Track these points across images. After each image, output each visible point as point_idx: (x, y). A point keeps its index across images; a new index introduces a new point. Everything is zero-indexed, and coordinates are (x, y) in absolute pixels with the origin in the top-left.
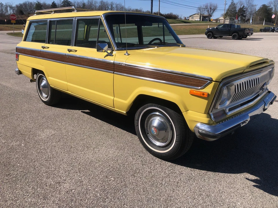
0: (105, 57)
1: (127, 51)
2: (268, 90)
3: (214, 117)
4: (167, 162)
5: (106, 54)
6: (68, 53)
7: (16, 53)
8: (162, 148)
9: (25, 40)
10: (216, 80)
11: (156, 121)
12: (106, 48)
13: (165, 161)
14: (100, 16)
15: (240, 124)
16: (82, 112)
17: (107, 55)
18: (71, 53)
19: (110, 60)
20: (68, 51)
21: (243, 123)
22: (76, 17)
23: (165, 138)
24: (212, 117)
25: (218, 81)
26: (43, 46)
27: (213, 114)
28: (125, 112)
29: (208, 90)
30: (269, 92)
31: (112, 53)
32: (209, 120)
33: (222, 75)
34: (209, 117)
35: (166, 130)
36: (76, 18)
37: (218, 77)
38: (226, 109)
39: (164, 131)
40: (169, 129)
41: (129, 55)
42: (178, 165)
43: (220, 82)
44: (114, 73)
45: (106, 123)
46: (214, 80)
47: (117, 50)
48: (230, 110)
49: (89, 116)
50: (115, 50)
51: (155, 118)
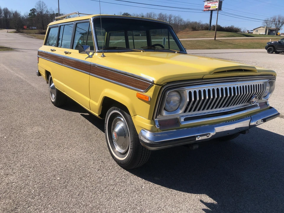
0: (85, 59)
1: (104, 53)
2: (269, 105)
3: (160, 125)
4: (125, 171)
5: (88, 56)
6: (64, 55)
7: (38, 56)
8: (122, 155)
9: (45, 44)
10: (157, 82)
11: (120, 126)
12: (89, 50)
13: (124, 170)
14: (89, 19)
15: (195, 137)
16: (81, 114)
17: (88, 57)
18: (67, 55)
19: (90, 61)
20: (65, 53)
21: (201, 136)
23: (125, 145)
24: (157, 124)
25: (159, 84)
26: (52, 49)
27: (159, 121)
28: (98, 115)
30: (271, 108)
31: (93, 55)
32: (152, 127)
33: (164, 79)
34: (154, 124)
35: (125, 136)
36: (76, 22)
37: (160, 79)
38: (180, 118)
39: (123, 137)
40: (127, 135)
41: (104, 56)
42: (135, 175)
43: (163, 86)
44: (89, 74)
45: (95, 127)
46: (155, 83)
48: (186, 119)
49: (84, 119)
50: (96, 52)
51: (119, 122)
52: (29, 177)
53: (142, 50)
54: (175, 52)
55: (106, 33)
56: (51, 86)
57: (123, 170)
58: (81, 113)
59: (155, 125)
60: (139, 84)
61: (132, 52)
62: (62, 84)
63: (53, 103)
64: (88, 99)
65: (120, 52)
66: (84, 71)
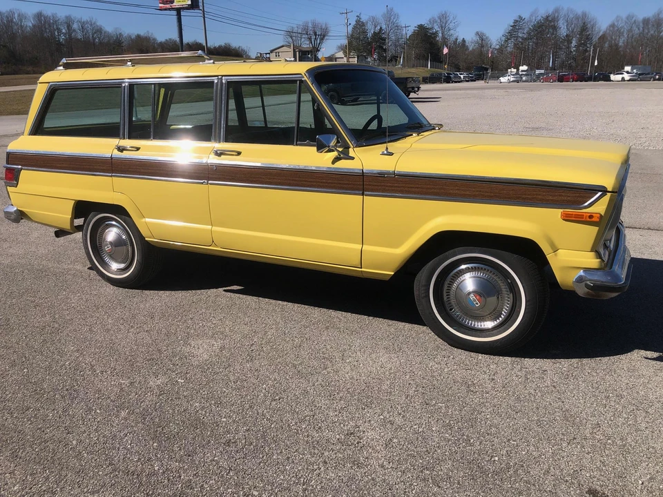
6: (213, 159)
10: (613, 188)
14: (300, 74)
17: (338, 159)
20: (214, 156)
26: (120, 145)
28: (392, 273)
29: (600, 207)
34: (599, 256)
36: (223, 78)
37: (615, 183)
39: (494, 298)
41: (391, 154)
44: (362, 195)
46: (610, 189)
47: (358, 146)
50: (354, 147)
53: (415, 132)
59: (601, 258)
62: (205, 227)
64: (358, 246)
66: (334, 190)
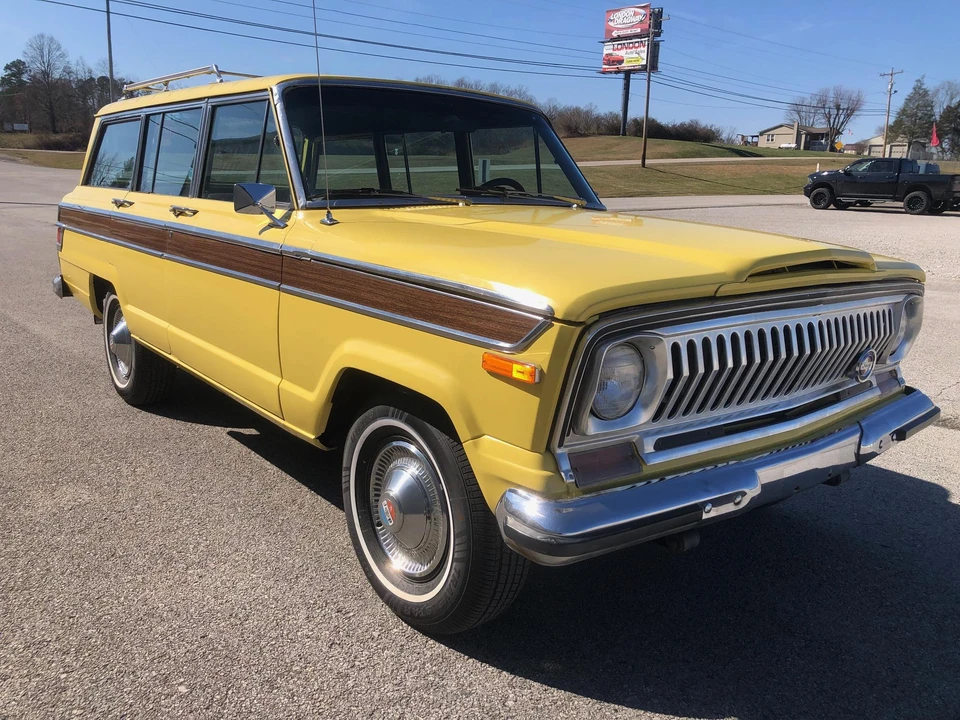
0: (260, 233)
1: (332, 211)
2: (903, 381)
3: (574, 469)
4: (431, 642)
5: (266, 220)
6: (171, 219)
7: (59, 224)
8: (417, 585)
9: (87, 182)
10: (566, 314)
11: (404, 477)
12: (270, 197)
13: (425, 638)
14: (266, 90)
15: (700, 508)
16: (230, 433)
17: (270, 226)
18: (182, 221)
19: (276, 238)
20: (172, 214)
21: (716, 503)
22: (209, 98)
23: (427, 544)
24: (566, 465)
25: (573, 319)
26: (117, 198)
27: (572, 456)
28: (313, 437)
29: (540, 353)
30: (909, 391)
31: (287, 217)
32: (549, 479)
33: (591, 300)
34: (553, 467)
35: (429, 512)
36: (210, 100)
37: (576, 303)
38: (641, 441)
39: (422, 517)
40: (438, 508)
41: (333, 222)
42: (471, 657)
43: (587, 328)
44: (279, 289)
45: (289, 478)
46: (558, 315)
47: (306, 208)
48: (663, 445)
49: (245, 449)
50: (298, 209)
51: (399, 462)
52: (64, 689)
53: (463, 200)
54: (569, 206)
55: (307, 141)
56: (115, 332)
57: (420, 637)
58: (229, 429)
59: (557, 470)
60: (489, 320)
61: (427, 205)
62: (164, 324)
63: (121, 392)
64: (275, 379)
65: (388, 207)
66: (256, 278)
